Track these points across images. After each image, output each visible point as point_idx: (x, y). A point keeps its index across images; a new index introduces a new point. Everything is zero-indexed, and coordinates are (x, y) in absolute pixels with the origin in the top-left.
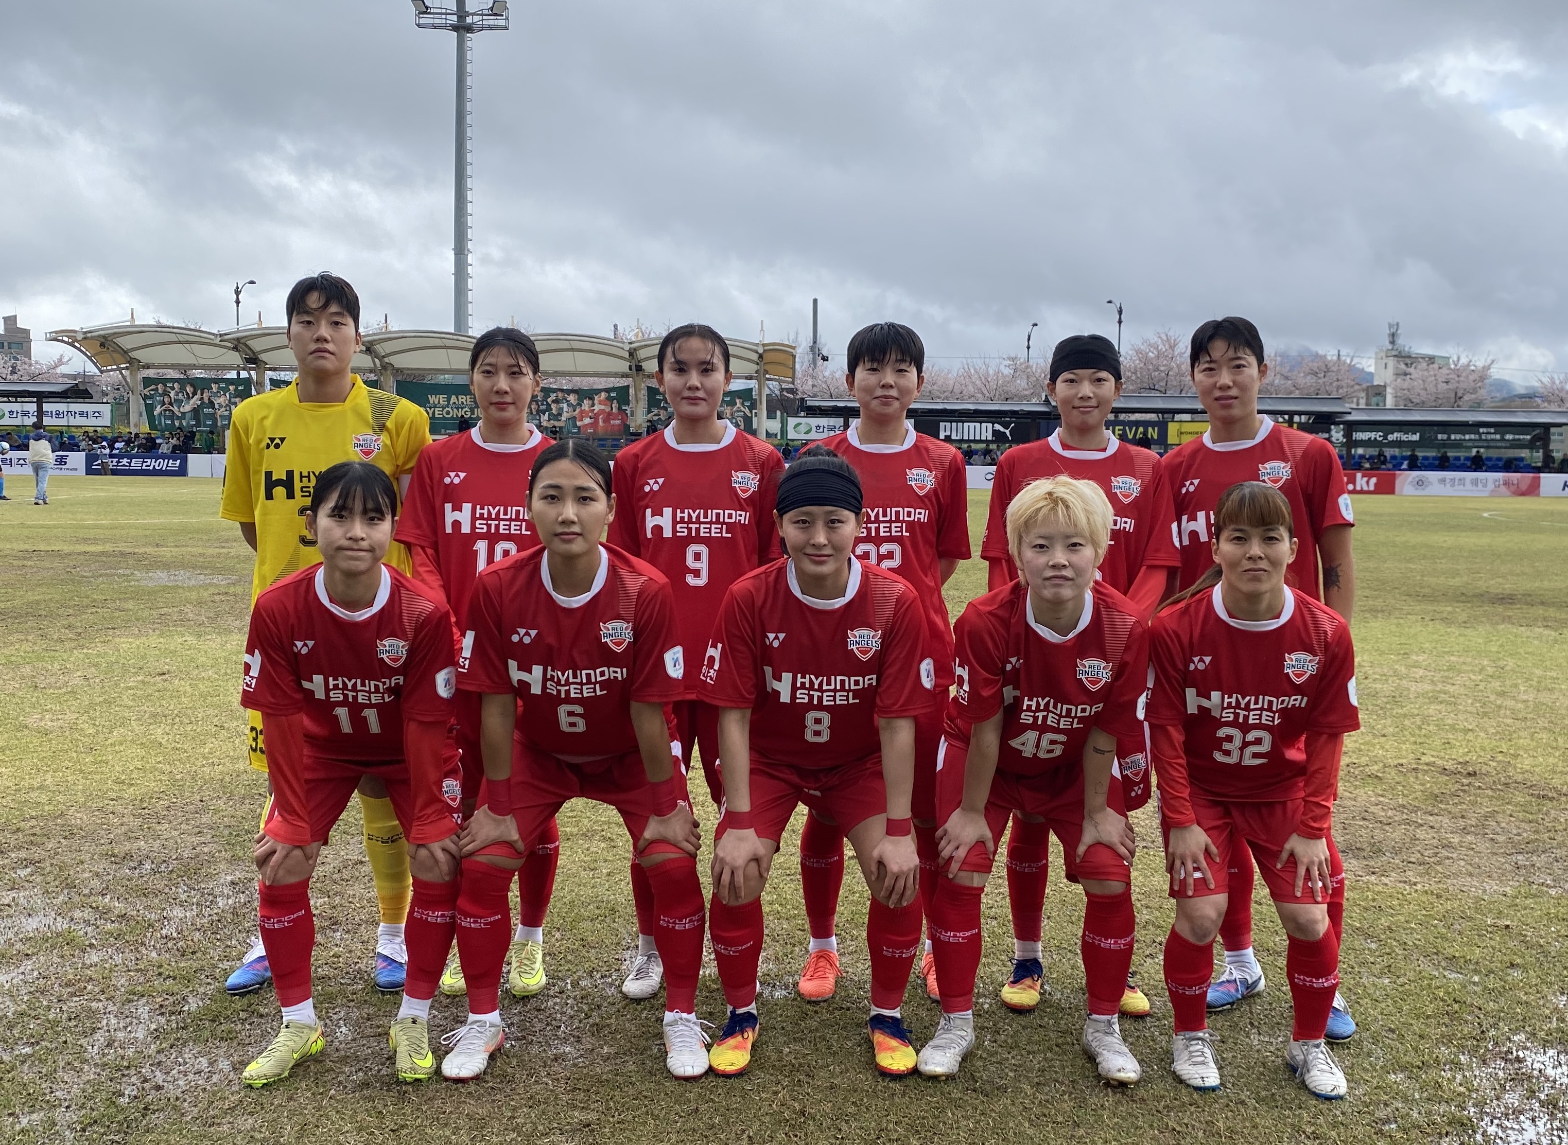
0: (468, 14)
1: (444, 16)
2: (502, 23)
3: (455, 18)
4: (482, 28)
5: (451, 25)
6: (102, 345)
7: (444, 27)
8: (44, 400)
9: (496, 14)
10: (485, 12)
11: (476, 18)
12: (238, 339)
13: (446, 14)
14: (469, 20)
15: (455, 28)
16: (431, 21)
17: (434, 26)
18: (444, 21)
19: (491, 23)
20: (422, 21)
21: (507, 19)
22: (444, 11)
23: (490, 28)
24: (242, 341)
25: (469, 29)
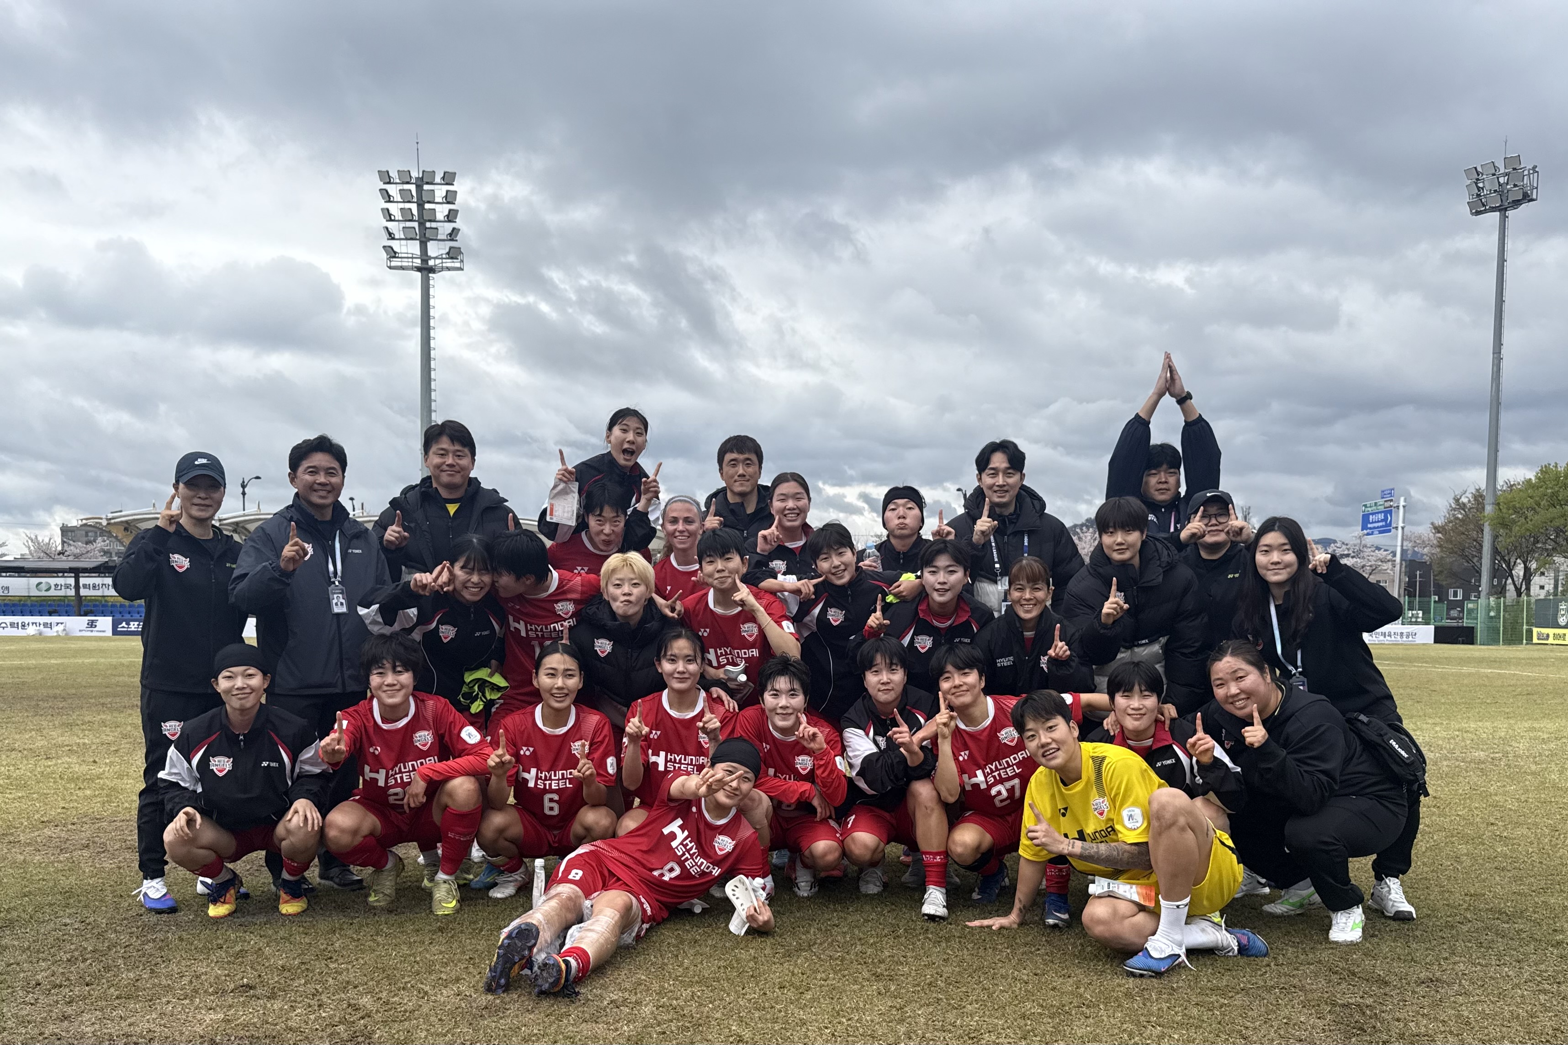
0: (431, 258)
1: (410, 260)
2: (458, 265)
3: (419, 261)
4: (443, 269)
5: (416, 267)
6: (126, 529)
7: (413, 268)
8: (81, 575)
9: (452, 258)
10: (444, 256)
11: (438, 261)
12: (237, 523)
13: (412, 258)
14: (431, 263)
15: (419, 269)
16: (399, 264)
17: (402, 268)
18: (410, 264)
19: (449, 265)
20: (393, 264)
21: (462, 261)
22: (410, 256)
23: (448, 269)
24: (241, 525)
25: (432, 270)
